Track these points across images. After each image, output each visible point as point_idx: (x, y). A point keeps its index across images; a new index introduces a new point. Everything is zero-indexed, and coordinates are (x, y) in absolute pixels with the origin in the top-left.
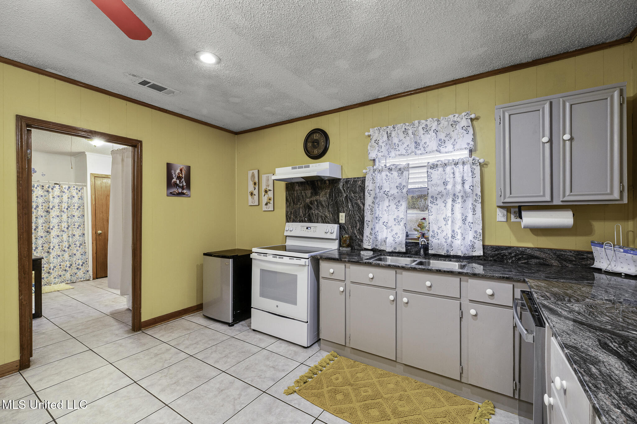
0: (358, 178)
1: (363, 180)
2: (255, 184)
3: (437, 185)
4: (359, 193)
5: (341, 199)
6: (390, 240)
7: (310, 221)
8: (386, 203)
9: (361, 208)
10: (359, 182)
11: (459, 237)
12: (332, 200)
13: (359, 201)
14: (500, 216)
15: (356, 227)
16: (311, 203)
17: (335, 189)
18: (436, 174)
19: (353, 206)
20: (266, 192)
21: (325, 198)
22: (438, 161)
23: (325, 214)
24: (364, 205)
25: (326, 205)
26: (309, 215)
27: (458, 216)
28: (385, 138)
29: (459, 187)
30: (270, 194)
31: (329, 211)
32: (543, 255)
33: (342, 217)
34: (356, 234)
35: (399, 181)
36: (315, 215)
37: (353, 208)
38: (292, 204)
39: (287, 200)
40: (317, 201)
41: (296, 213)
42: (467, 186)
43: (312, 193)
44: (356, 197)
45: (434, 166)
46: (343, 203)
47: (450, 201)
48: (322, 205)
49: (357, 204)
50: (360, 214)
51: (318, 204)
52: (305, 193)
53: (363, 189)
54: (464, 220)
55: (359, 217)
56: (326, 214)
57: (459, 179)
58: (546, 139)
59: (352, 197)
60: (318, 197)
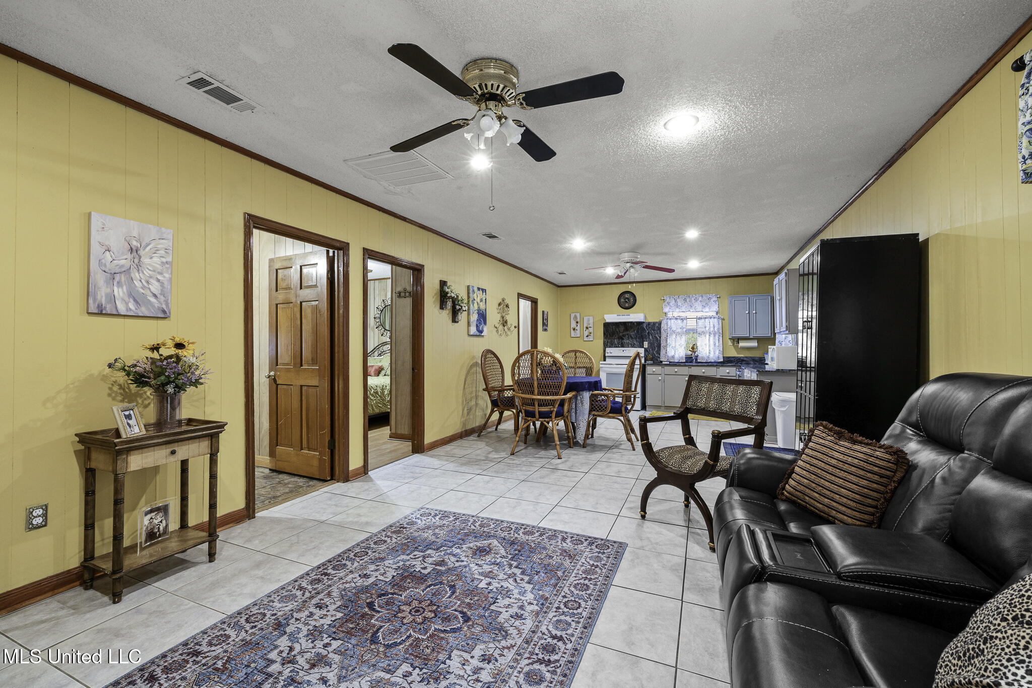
0: (656, 322)
1: (660, 323)
2: (577, 322)
3: (701, 328)
4: (657, 331)
5: (645, 334)
6: (677, 356)
7: (623, 346)
8: (674, 336)
9: (658, 339)
10: (657, 325)
11: (712, 353)
12: (639, 334)
13: (657, 335)
14: (730, 343)
15: (655, 349)
16: (624, 335)
17: (640, 328)
18: (701, 322)
19: (653, 338)
20: (587, 328)
21: (634, 333)
22: (701, 316)
23: (634, 342)
24: (660, 337)
25: (634, 337)
26: (622, 343)
27: (712, 343)
28: (674, 302)
29: (712, 329)
30: (591, 330)
31: (636, 340)
32: (747, 359)
33: (646, 344)
34: (655, 354)
35: (681, 325)
36: (627, 343)
38: (609, 336)
39: (604, 334)
41: (612, 342)
42: (716, 329)
43: (624, 330)
44: (655, 333)
45: (700, 318)
46: (646, 336)
47: (708, 336)
48: (631, 337)
49: (655, 336)
50: (658, 342)
51: (628, 336)
52: (619, 330)
53: (659, 328)
54: (715, 345)
55: (657, 344)
57: (712, 326)
58: (747, 312)
59: (652, 333)
60: (628, 332)
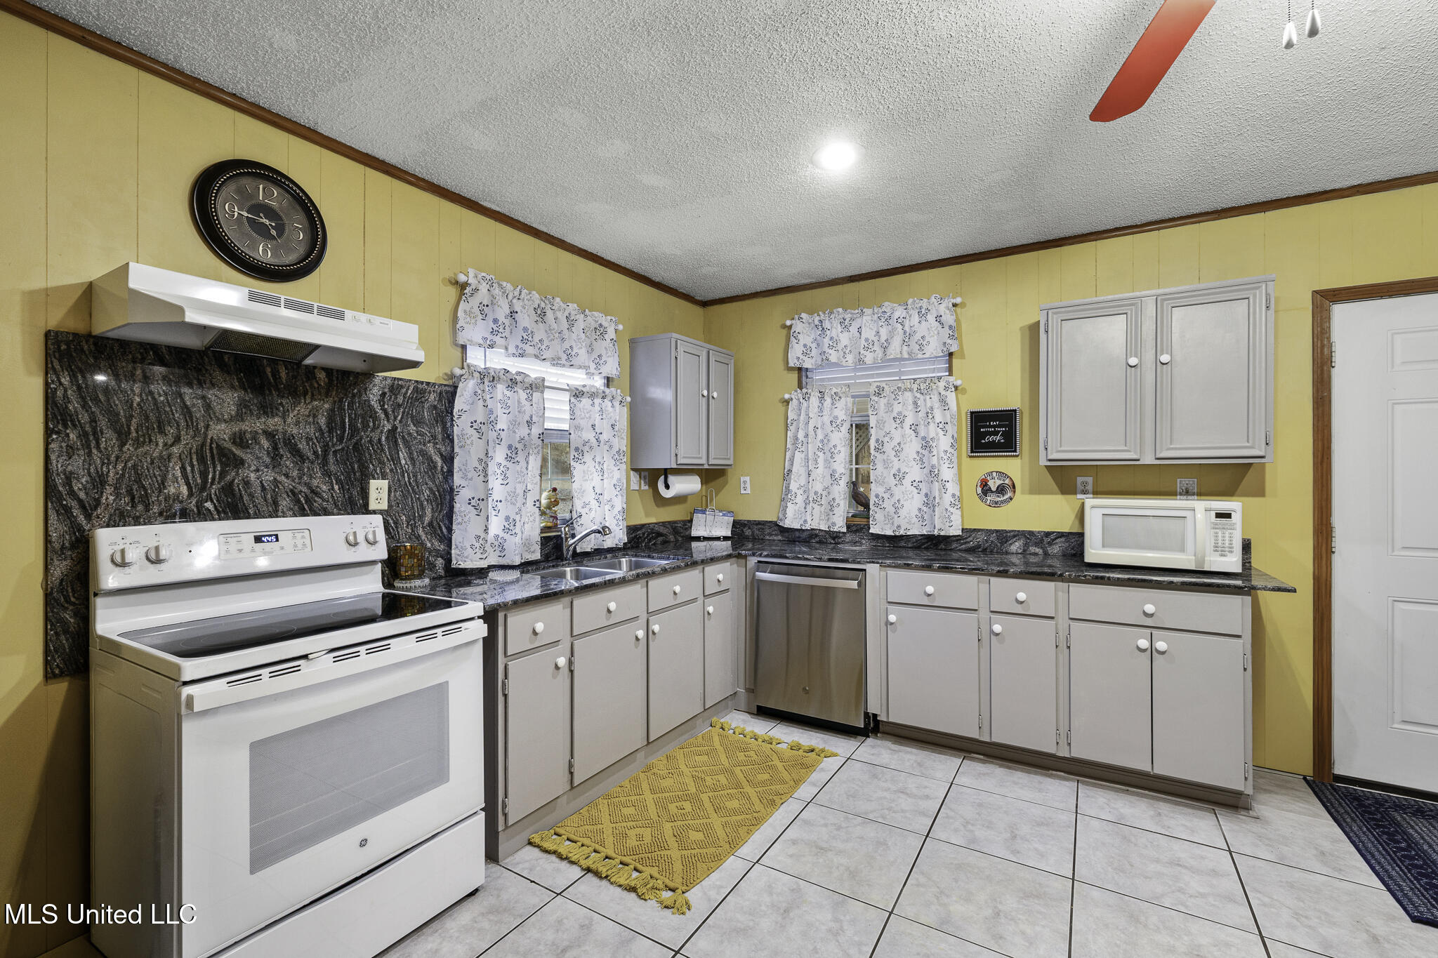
0: (428, 384)
1: (449, 394)
3: (581, 428)
4: (431, 426)
5: (375, 436)
6: (511, 545)
9: (435, 467)
10: (432, 397)
12: (341, 439)
13: (430, 448)
14: (633, 484)
15: (421, 517)
16: (240, 440)
17: (351, 405)
18: (581, 408)
19: (412, 459)
21: (311, 430)
22: (584, 386)
23: (307, 485)
24: (449, 459)
25: (315, 453)
31: (327, 474)
33: (379, 491)
34: (423, 537)
35: (526, 410)
36: (263, 486)
37: (414, 465)
38: (109, 438)
39: (58, 416)
40: (270, 435)
41: (138, 481)
43: (243, 405)
44: (422, 435)
45: (578, 394)
46: (383, 450)
48: (297, 453)
49: (423, 453)
50: (434, 482)
51: (275, 448)
52: (204, 398)
53: (446, 417)
55: (431, 490)
56: (315, 482)
58: (705, 392)
59: (410, 434)
60: (274, 423)
